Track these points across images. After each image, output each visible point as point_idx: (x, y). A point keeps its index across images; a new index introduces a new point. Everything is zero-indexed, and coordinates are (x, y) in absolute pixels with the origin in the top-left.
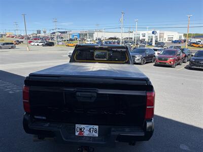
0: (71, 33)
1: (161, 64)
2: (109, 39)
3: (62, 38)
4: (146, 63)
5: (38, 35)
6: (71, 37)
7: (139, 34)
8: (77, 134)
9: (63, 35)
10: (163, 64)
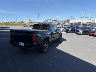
0: (59, 21)
1: (92, 35)
2: (77, 23)
3: (55, 23)
4: (86, 34)
5: (46, 22)
6: (59, 23)
7: (95, 21)
8: (20, 45)
9: (56, 22)
10: (93, 35)
